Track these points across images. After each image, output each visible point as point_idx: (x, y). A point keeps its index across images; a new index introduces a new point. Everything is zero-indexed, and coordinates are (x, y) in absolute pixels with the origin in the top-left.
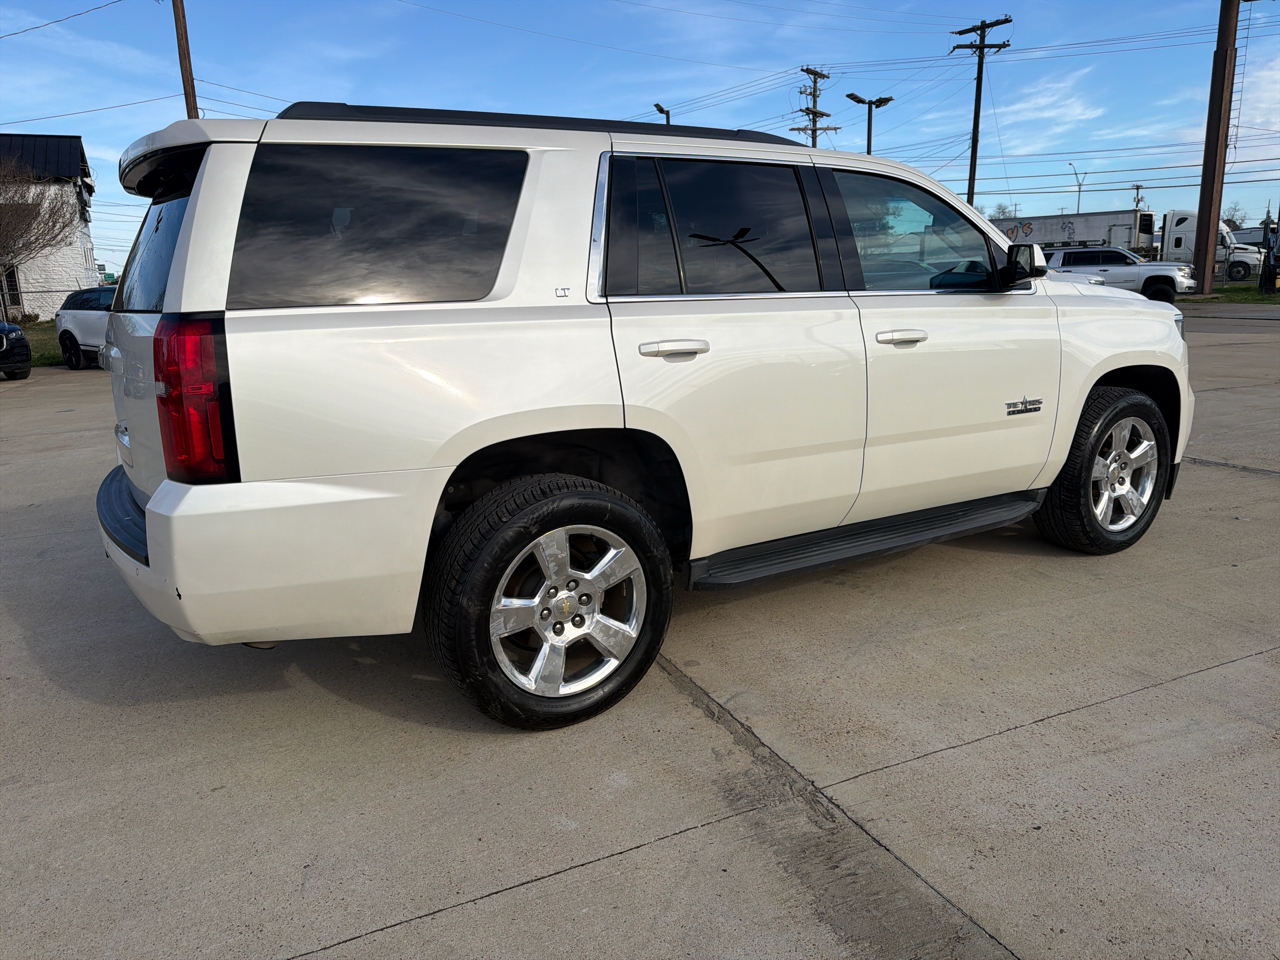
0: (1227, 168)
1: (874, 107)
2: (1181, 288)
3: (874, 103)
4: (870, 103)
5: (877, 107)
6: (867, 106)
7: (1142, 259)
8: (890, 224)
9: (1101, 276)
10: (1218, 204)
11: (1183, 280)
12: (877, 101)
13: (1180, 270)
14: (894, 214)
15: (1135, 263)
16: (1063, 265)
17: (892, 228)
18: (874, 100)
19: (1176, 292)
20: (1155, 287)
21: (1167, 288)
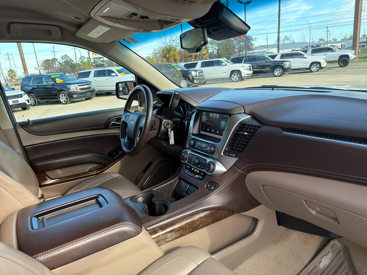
0: (362, 17)
1: (246, 4)
2: (352, 58)
3: (246, 3)
4: (245, 3)
5: (247, 4)
6: (244, 4)
7: (338, 49)
8: (253, 44)
9: (325, 56)
10: (359, 30)
11: (352, 55)
12: (247, 2)
13: (351, 52)
14: (254, 40)
15: (336, 51)
16: (312, 53)
17: (254, 44)
18: (246, 2)
19: (350, 60)
20: (343, 59)
21: (347, 59)
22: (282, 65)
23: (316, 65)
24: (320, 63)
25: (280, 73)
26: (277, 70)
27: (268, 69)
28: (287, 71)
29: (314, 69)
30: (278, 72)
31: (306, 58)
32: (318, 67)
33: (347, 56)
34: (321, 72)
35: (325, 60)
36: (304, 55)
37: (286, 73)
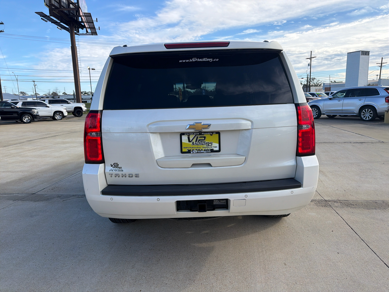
7: (72, 102)
11: (84, 108)
13: (83, 105)
19: (83, 111)
20: (77, 110)
21: (80, 110)
22: (31, 112)
23: (59, 114)
24: (62, 112)
25: (29, 119)
26: (25, 117)
27: (15, 115)
28: (36, 118)
29: (57, 117)
30: (27, 118)
31: (49, 107)
32: (61, 116)
33: (81, 108)
34: (64, 120)
35: (66, 110)
36: (46, 104)
37: (36, 120)
